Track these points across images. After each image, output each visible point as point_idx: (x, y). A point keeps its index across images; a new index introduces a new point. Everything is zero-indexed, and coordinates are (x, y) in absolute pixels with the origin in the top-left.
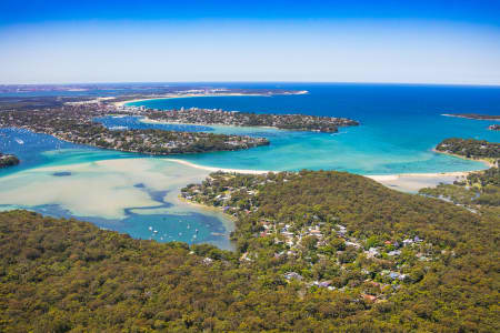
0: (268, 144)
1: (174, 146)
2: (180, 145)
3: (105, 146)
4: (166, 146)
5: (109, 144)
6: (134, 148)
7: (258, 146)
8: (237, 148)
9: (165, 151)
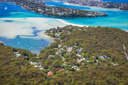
0: (106, 16)
1: (62, 14)
2: (65, 14)
3: (37, 12)
4: (59, 13)
5: (39, 12)
6: (47, 14)
7: (101, 16)
8: (90, 17)
9: (58, 16)
